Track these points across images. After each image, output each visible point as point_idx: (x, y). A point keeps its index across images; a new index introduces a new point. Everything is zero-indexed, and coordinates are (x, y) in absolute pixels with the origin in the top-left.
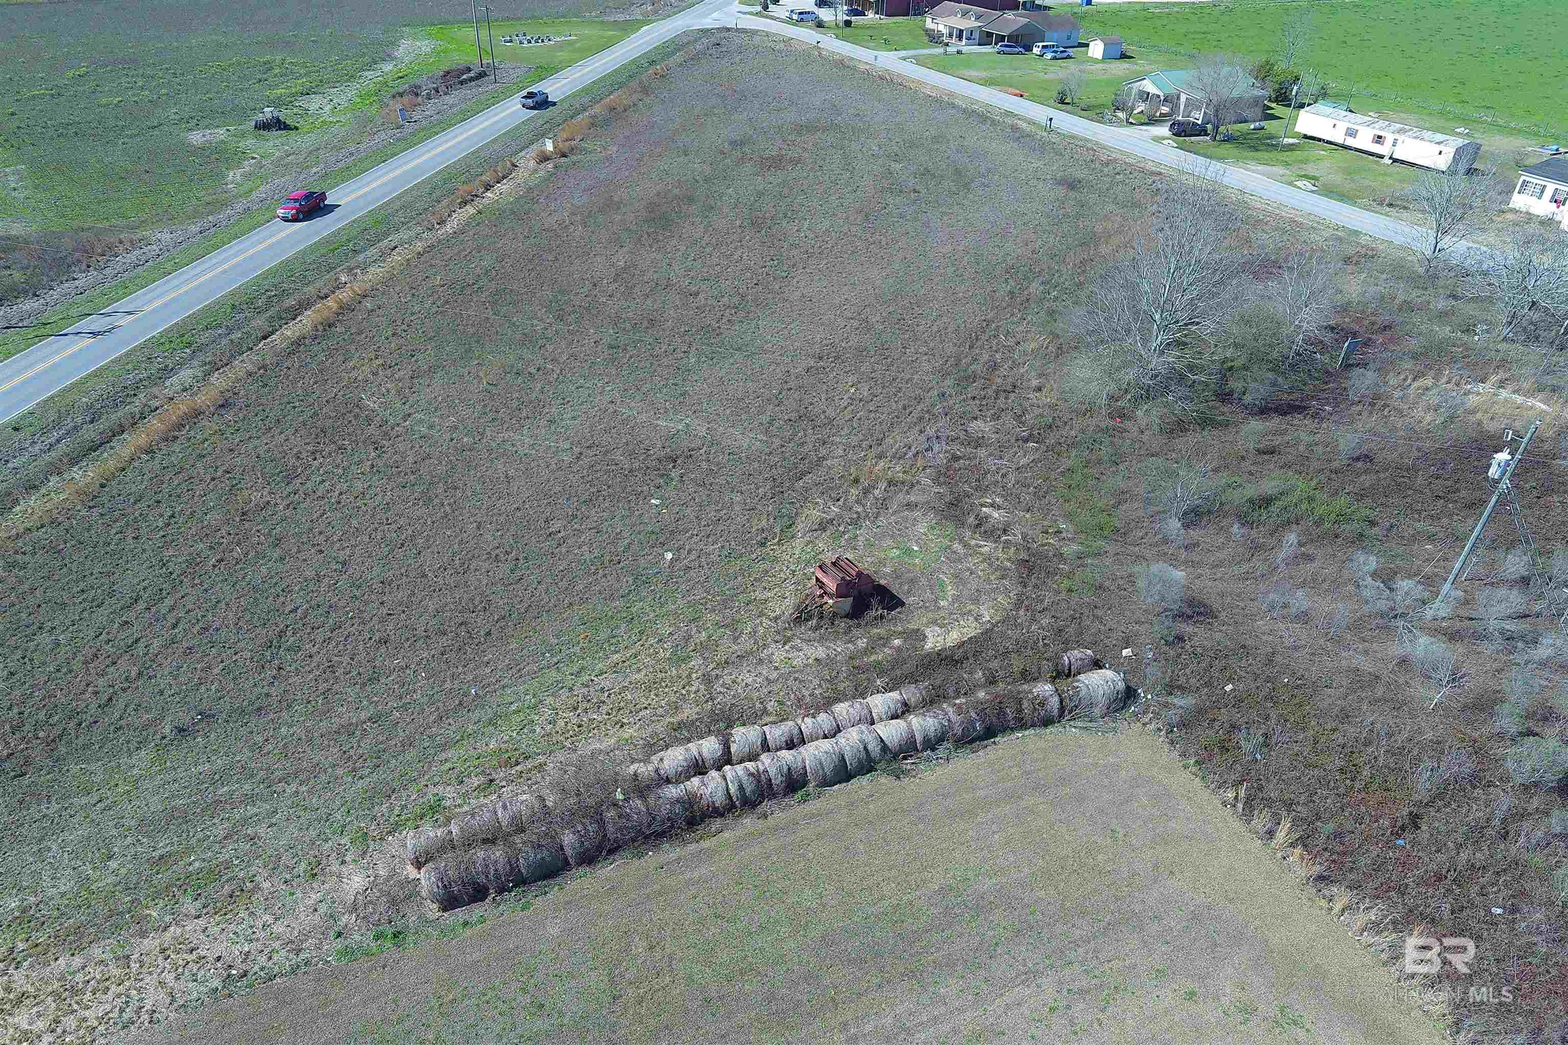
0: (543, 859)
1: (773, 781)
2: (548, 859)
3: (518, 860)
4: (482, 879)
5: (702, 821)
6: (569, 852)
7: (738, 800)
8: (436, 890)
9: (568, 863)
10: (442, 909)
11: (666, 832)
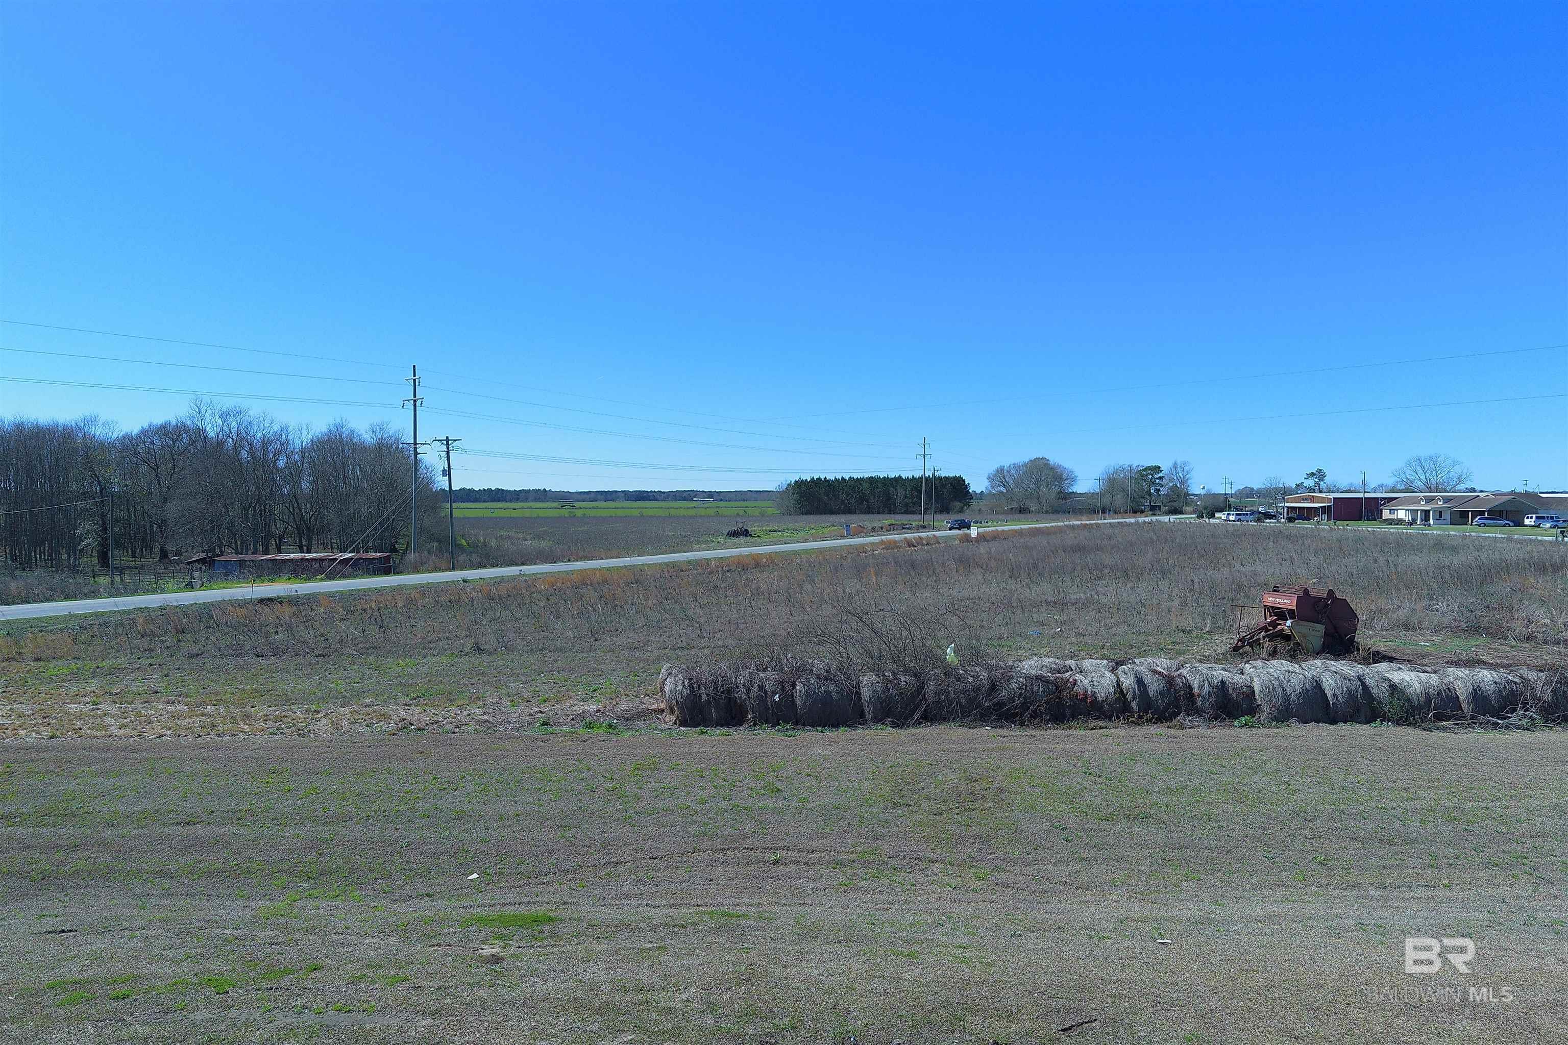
0: (828, 693)
1: (1196, 691)
2: (835, 696)
3: (794, 686)
4: (741, 694)
5: (1074, 717)
6: (866, 693)
7: (1134, 699)
8: (680, 688)
9: (862, 715)
10: (680, 721)
11: (1015, 715)
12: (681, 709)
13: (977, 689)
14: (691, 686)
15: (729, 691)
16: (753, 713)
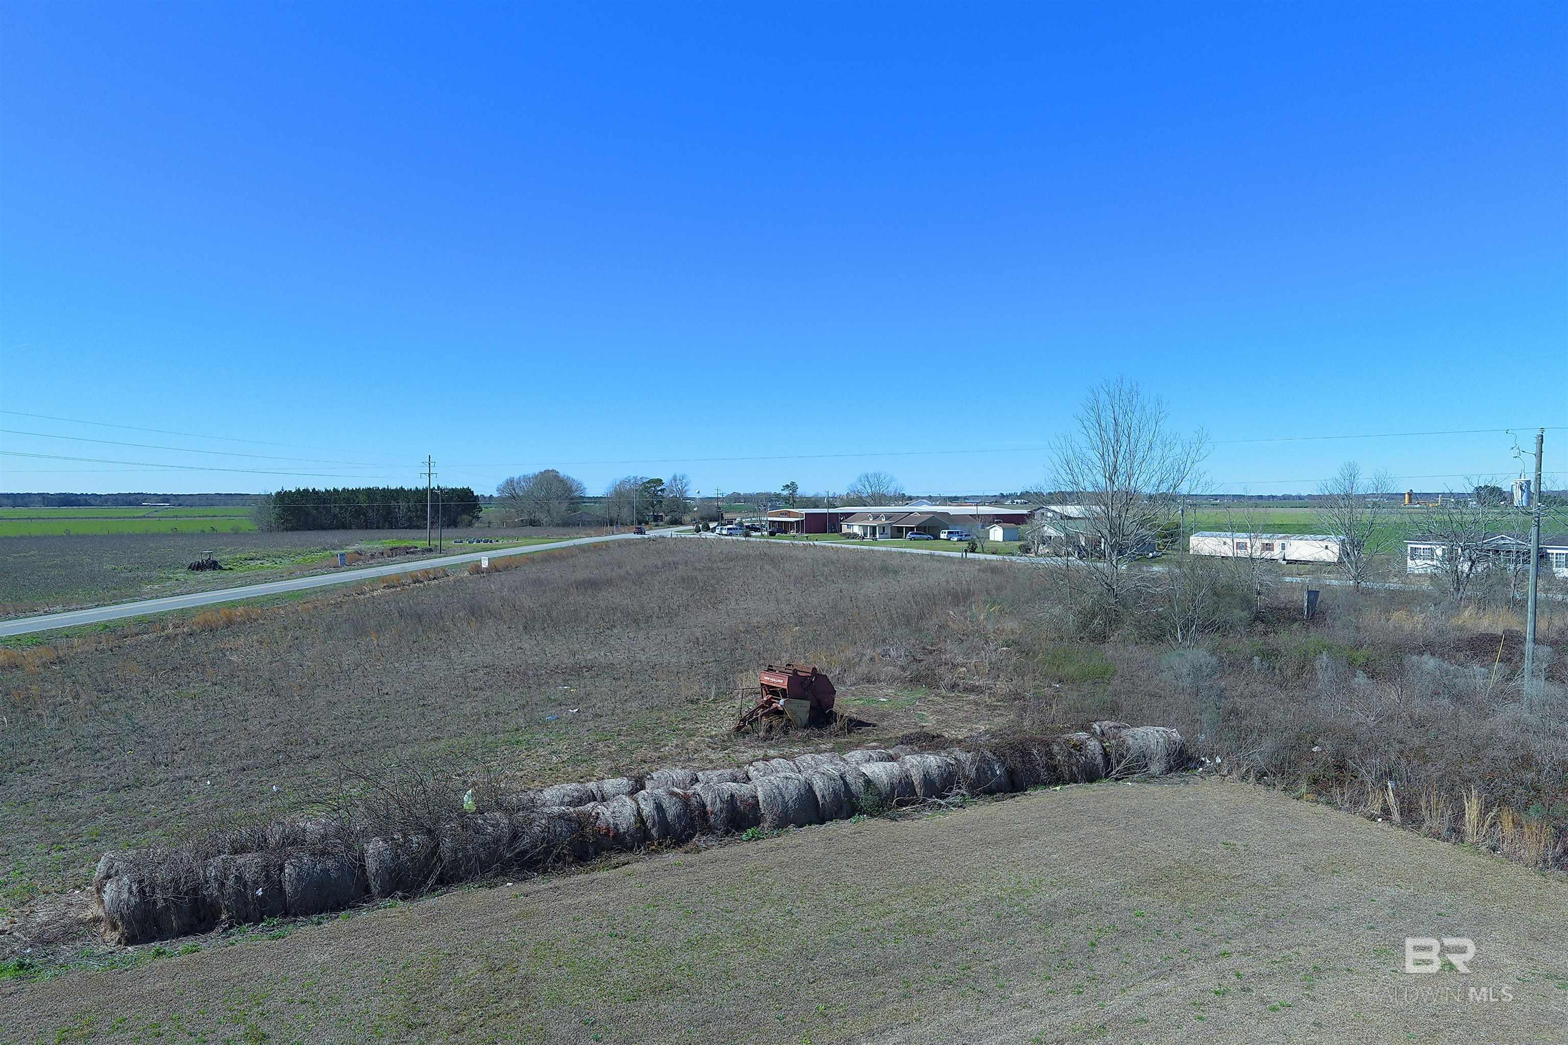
3: (282, 869)
5: (597, 854)
6: (371, 865)
7: (654, 826)
9: (367, 889)
10: (127, 939)
11: (539, 861)
12: (128, 924)
13: (497, 841)
14: (142, 891)
15: (195, 890)
16: (228, 912)
